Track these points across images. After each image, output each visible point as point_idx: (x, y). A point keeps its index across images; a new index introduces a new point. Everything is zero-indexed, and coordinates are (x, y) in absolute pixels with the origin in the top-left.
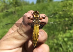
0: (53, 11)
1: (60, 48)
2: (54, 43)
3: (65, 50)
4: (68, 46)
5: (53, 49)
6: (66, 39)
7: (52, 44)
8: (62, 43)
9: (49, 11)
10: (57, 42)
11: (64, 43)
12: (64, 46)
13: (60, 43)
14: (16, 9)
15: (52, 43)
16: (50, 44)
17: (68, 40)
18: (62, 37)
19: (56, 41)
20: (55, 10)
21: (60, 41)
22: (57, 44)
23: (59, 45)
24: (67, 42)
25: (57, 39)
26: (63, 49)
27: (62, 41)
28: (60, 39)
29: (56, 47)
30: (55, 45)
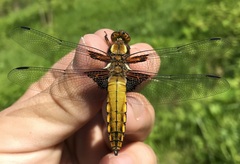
0: (175, 15)
1: (197, 139)
2: (175, 121)
3: (212, 144)
4: (224, 133)
5: (173, 142)
6: (215, 109)
7: (170, 125)
8: (203, 119)
9: (161, 15)
10: (187, 119)
11: (209, 122)
12: (208, 133)
13: (197, 120)
14: (50, 7)
15: (169, 120)
16: (164, 123)
17: (224, 113)
18: (201, 102)
19: (181, 115)
20: (181, 12)
21: (195, 114)
22: (186, 125)
23: (192, 129)
24: (218, 118)
25: (188, 109)
26: (205, 141)
27: (203, 113)
28: (197, 106)
29: (182, 134)
30: (178, 126)
